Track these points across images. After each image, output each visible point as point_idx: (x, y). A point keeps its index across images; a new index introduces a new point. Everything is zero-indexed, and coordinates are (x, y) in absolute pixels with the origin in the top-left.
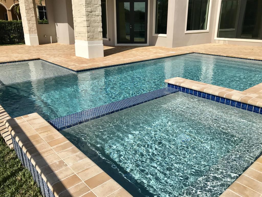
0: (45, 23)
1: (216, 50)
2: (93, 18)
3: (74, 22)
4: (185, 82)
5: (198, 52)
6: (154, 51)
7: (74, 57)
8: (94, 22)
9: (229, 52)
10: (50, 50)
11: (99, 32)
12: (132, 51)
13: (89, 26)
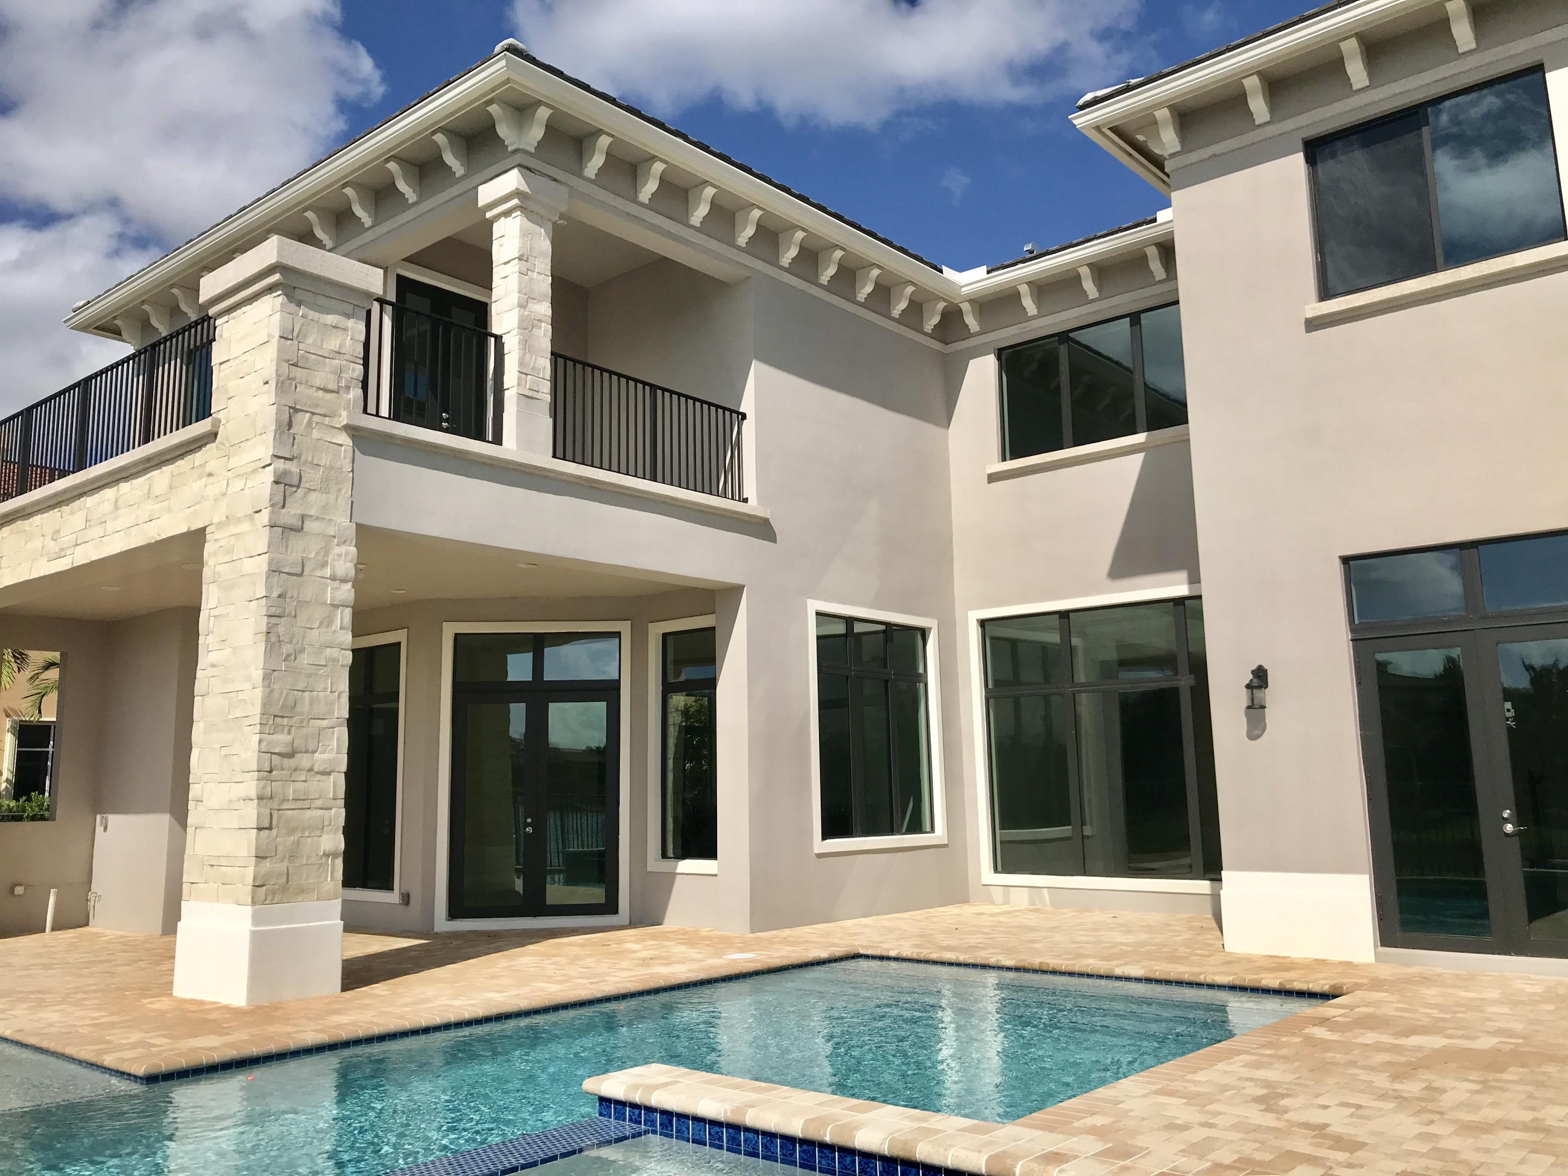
0: (34, 818)
1: (974, 940)
2: (299, 785)
3: (191, 805)
4: (678, 1082)
5: (878, 952)
6: (644, 954)
7: (162, 1004)
8: (298, 804)
9: (1036, 946)
10: (26, 968)
11: (326, 855)
12: (521, 956)
13: (267, 825)
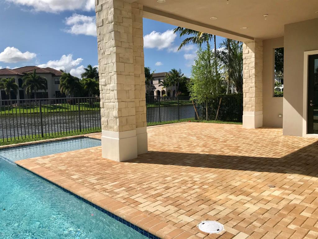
8: (108, 101)
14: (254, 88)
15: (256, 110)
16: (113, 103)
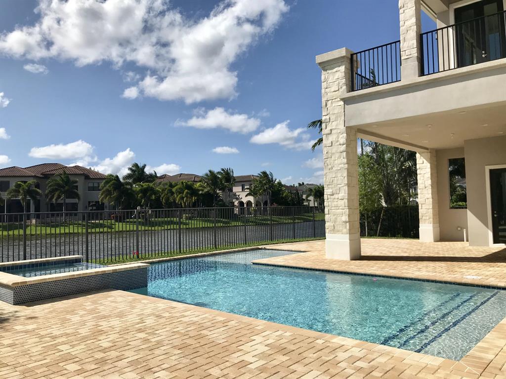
11: (344, 222)
14: (431, 200)
15: (434, 223)
16: (341, 210)
